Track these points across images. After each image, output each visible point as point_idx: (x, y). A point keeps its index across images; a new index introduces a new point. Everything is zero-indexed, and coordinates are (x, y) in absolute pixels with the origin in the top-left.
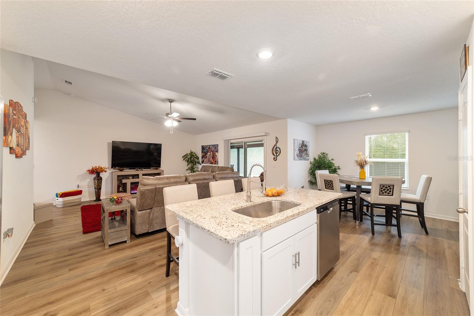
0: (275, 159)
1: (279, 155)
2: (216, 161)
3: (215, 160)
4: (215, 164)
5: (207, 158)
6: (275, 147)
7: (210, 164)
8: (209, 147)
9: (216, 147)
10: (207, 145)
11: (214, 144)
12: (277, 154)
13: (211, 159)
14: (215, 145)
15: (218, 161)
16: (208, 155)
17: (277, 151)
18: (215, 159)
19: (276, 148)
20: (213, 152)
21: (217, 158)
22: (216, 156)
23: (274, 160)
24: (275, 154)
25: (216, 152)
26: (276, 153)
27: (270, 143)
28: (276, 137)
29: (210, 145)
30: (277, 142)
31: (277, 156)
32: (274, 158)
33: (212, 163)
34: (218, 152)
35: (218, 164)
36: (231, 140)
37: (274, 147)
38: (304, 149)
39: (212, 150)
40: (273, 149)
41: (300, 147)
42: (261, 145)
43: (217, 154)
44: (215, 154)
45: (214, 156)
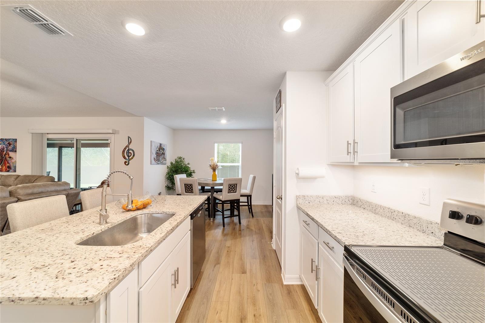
0: (127, 164)
1: (132, 158)
2: (9, 167)
3: (8, 165)
4: (8, 171)
6: (127, 149)
11: (4, 138)
12: (130, 158)
14: (6, 140)
17: (130, 154)
18: (8, 163)
19: (129, 150)
21: (13, 161)
22: (10, 158)
23: (125, 164)
24: (127, 158)
25: (10, 151)
26: (129, 156)
27: (119, 143)
28: (129, 137)
30: (130, 143)
31: (129, 160)
32: (125, 162)
35: (15, 171)
36: (47, 134)
37: (125, 149)
38: (161, 153)
40: (124, 151)
41: (158, 151)
42: (106, 145)
43: (11, 154)
44: (9, 154)
45: (5, 158)
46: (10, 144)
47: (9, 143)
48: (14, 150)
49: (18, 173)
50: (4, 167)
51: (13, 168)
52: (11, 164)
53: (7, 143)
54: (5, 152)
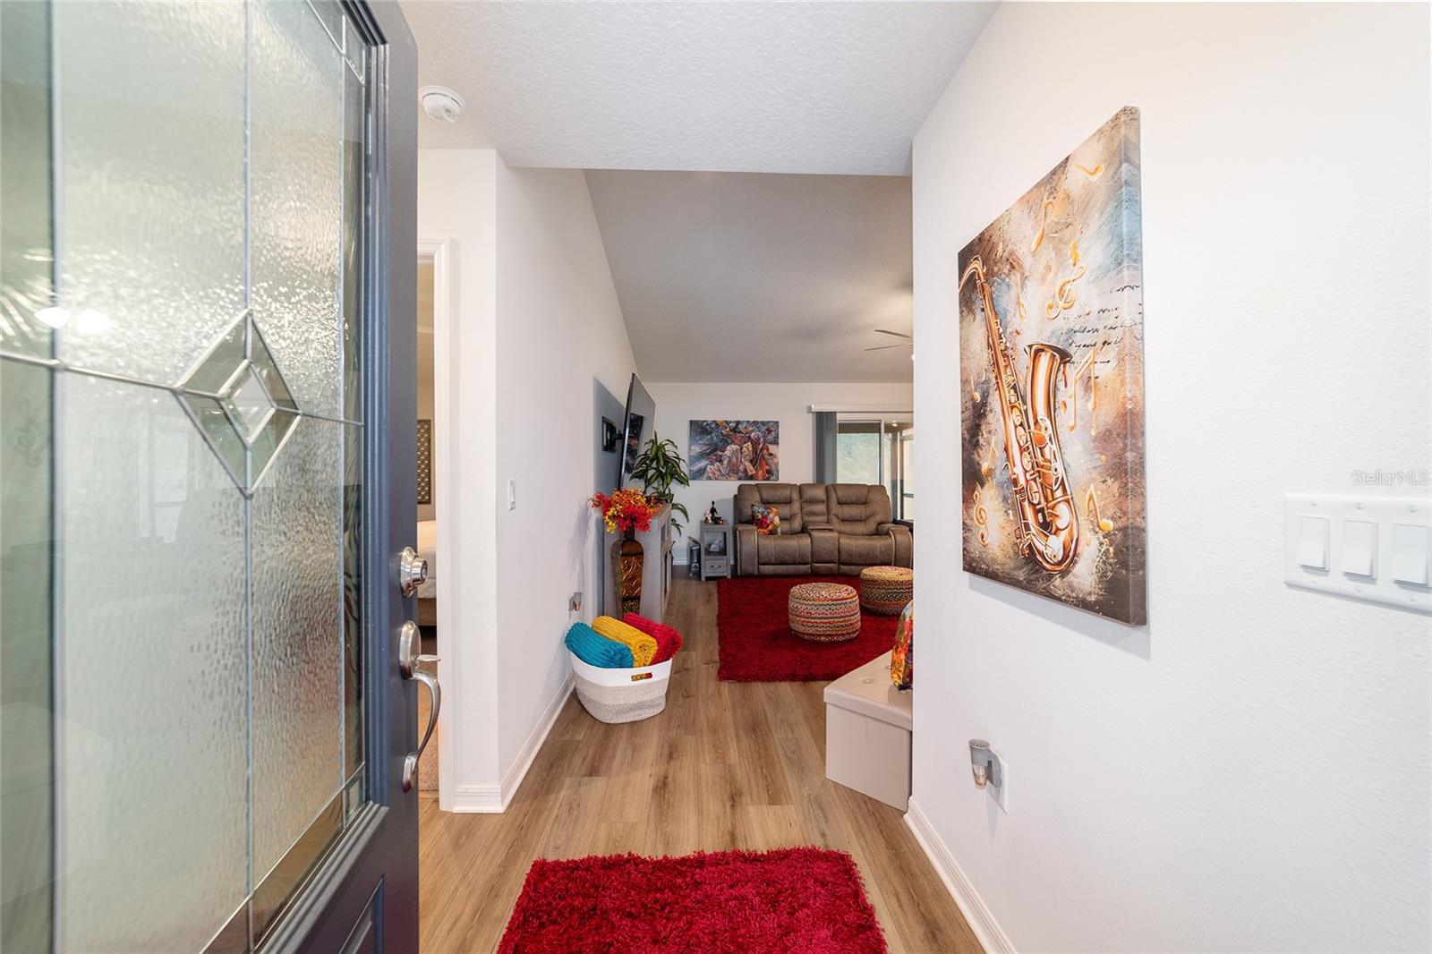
2: (769, 472)
3: (767, 467)
4: (768, 479)
5: (725, 462)
7: (740, 479)
8: (737, 426)
9: (770, 431)
10: (720, 419)
11: (760, 420)
13: (747, 464)
14: (763, 423)
15: (778, 471)
16: (727, 453)
18: (767, 464)
20: (755, 443)
21: (775, 460)
22: (771, 455)
29: (738, 423)
33: (751, 478)
34: (778, 443)
35: (778, 479)
39: (749, 437)
43: (772, 448)
44: (768, 449)
45: (763, 456)
46: (769, 431)
47: (767, 430)
48: (775, 442)
49: (781, 481)
50: (761, 472)
51: (775, 473)
52: (773, 467)
53: (764, 429)
54: (761, 445)
